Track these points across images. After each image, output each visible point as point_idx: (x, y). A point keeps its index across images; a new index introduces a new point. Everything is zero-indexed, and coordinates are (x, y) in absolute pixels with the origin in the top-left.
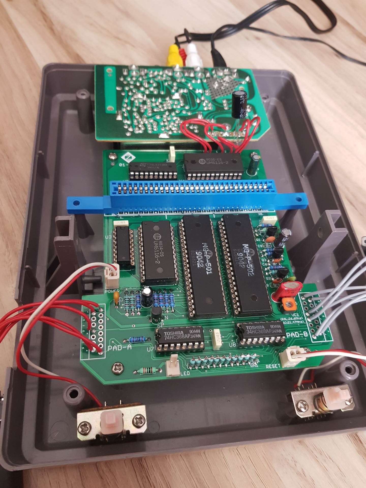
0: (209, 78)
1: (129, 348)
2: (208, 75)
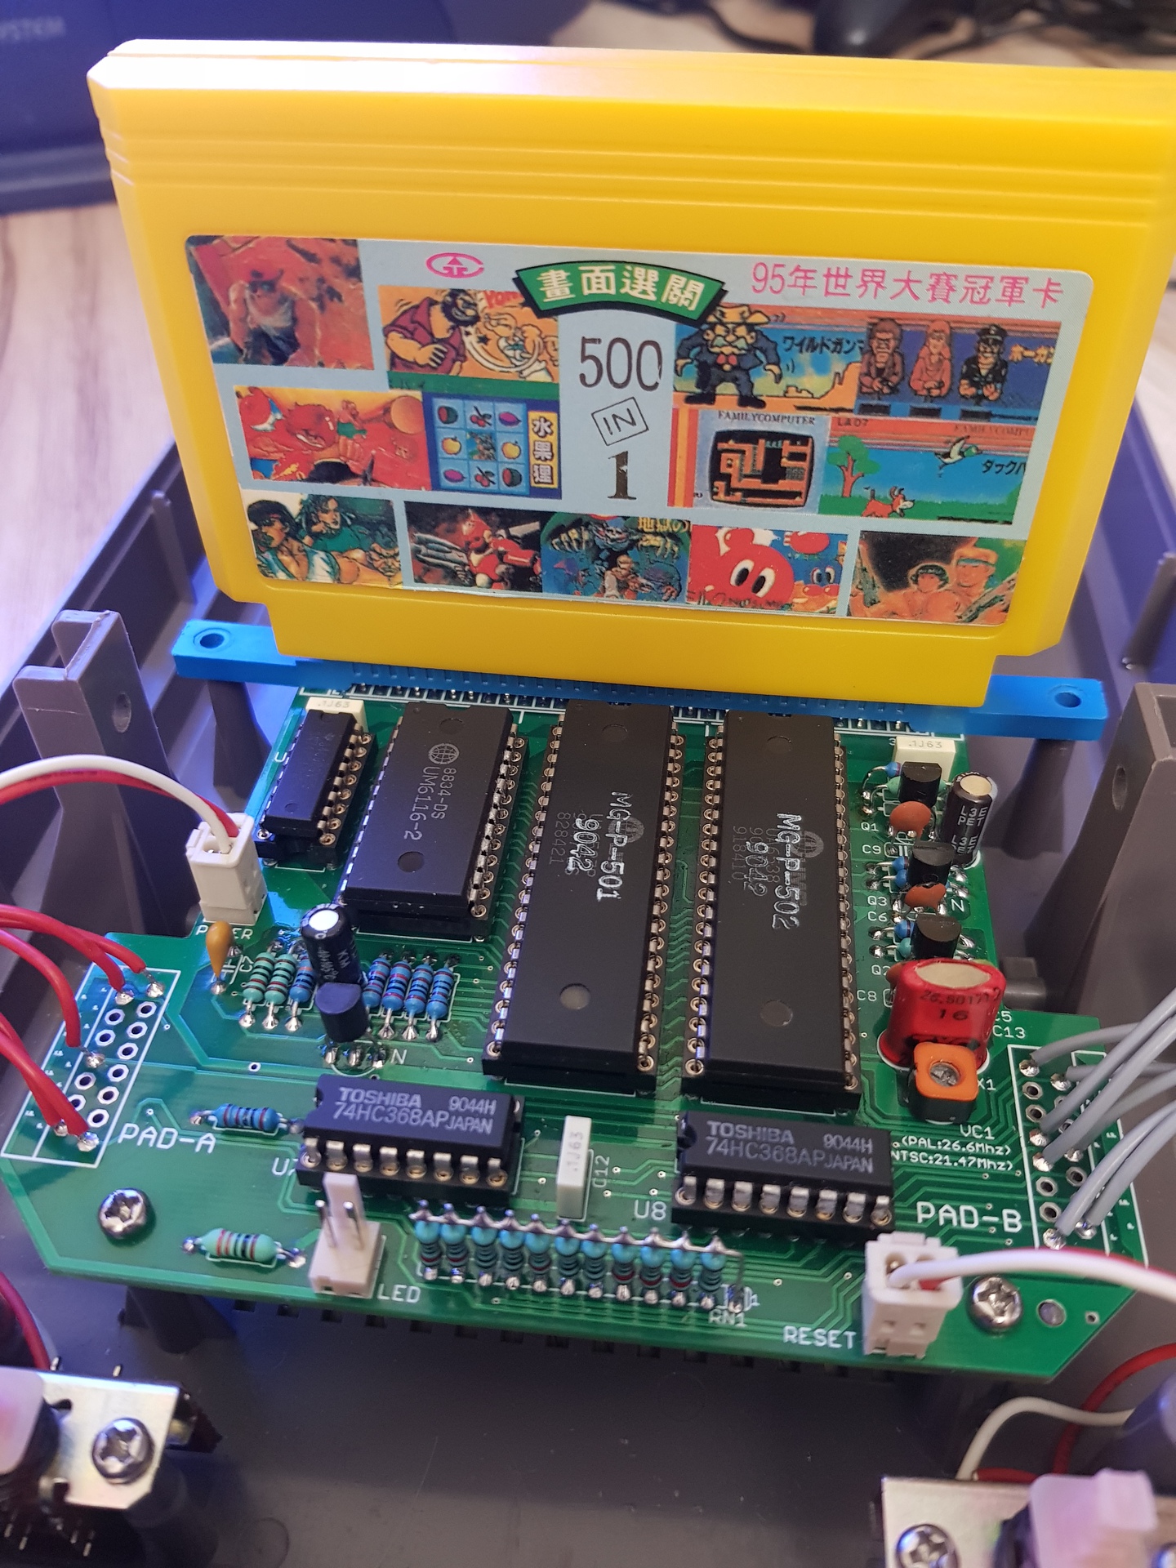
1: (205, 1147)
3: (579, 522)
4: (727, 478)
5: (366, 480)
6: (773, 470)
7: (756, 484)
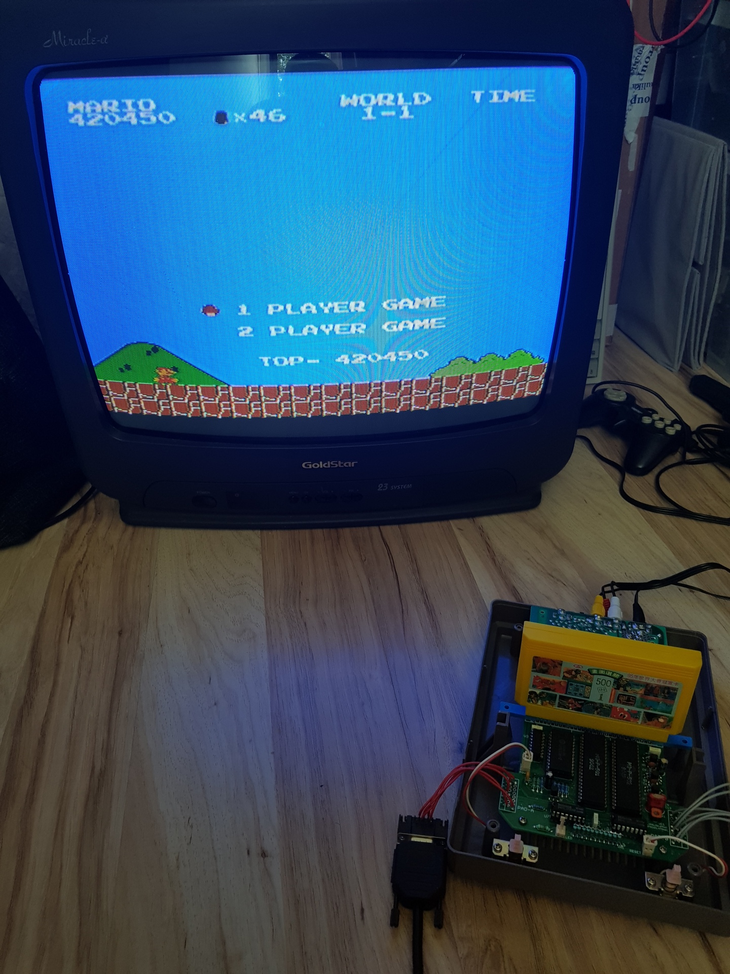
0: (624, 630)
1: (532, 811)
2: (624, 627)
3: (592, 702)
4: (620, 700)
5: (553, 691)
6: (628, 700)
7: (625, 702)
